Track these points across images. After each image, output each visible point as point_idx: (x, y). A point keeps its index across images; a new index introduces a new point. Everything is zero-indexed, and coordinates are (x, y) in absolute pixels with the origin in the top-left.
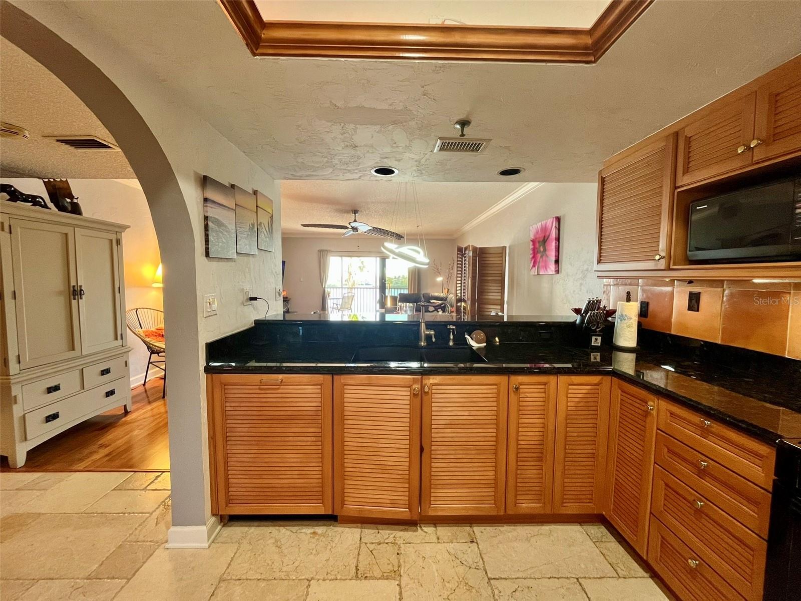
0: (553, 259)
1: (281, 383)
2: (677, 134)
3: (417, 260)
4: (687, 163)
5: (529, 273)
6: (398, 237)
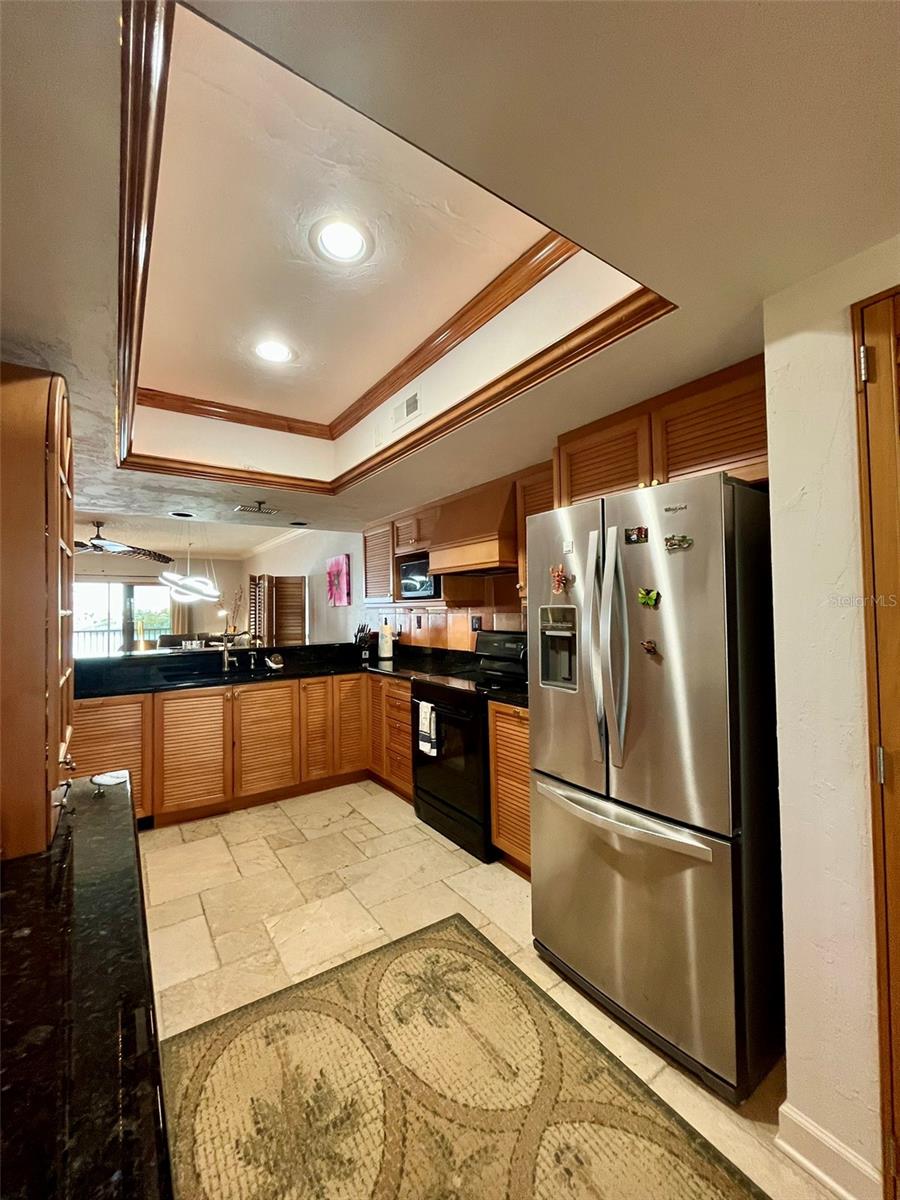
0: (346, 592)
1: (102, 705)
2: (393, 523)
3: (205, 592)
4: (398, 542)
5: (327, 603)
6: (163, 558)
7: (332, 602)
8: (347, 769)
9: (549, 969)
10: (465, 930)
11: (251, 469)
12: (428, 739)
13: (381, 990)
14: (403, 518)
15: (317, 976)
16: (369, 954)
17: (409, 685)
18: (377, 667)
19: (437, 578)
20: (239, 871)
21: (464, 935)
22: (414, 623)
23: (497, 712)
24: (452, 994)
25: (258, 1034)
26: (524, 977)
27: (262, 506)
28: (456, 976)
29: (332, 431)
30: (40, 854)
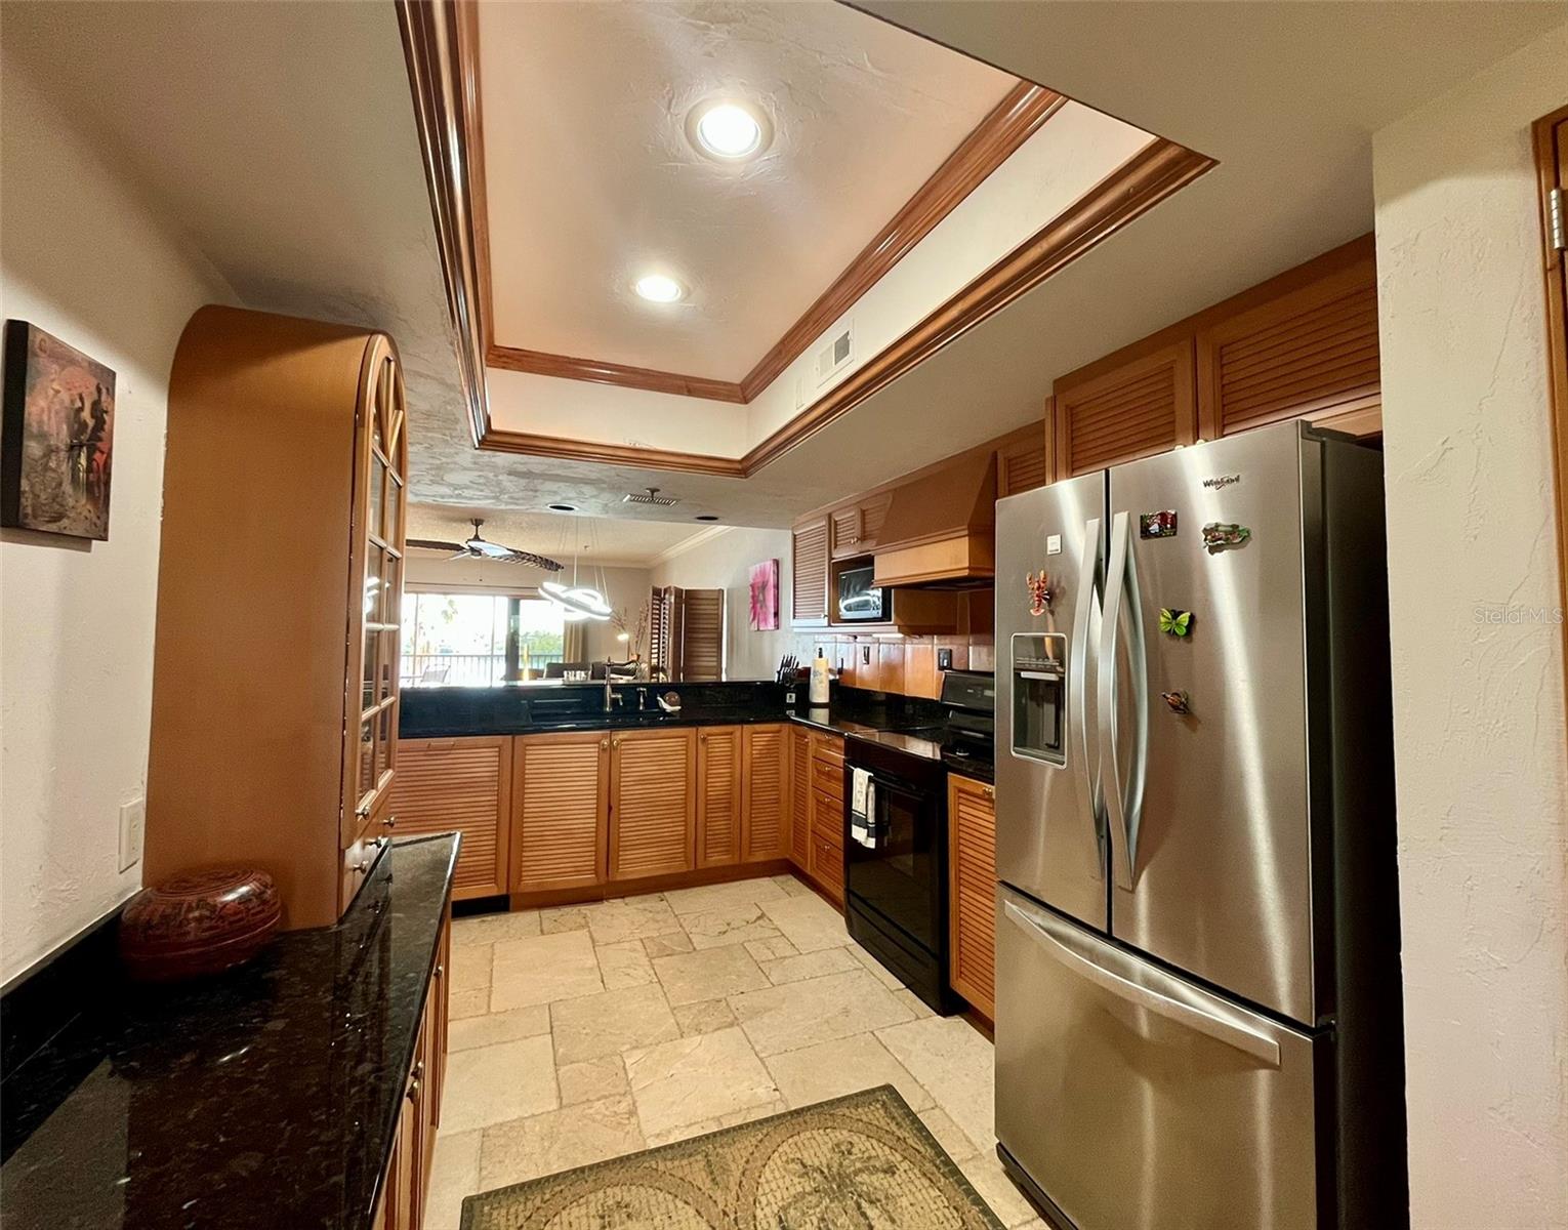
0: (772, 610)
1: (453, 747)
2: (830, 516)
3: (593, 608)
4: (836, 541)
5: (749, 628)
6: (550, 565)
7: (754, 626)
8: (760, 857)
9: (1020, 1196)
10: (897, 1112)
11: (637, 446)
12: (864, 824)
13: (762, 1180)
14: (844, 508)
15: (680, 1144)
16: (754, 1123)
17: (841, 743)
18: (807, 717)
19: (886, 591)
20: (603, 982)
21: (893, 1118)
22: (861, 657)
23: (960, 791)
24: (864, 1204)
25: (593, 1212)
26: (978, 1201)
27: (655, 494)
28: (874, 1178)
29: (744, 392)
30: (328, 928)
